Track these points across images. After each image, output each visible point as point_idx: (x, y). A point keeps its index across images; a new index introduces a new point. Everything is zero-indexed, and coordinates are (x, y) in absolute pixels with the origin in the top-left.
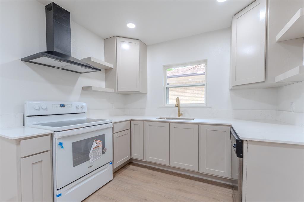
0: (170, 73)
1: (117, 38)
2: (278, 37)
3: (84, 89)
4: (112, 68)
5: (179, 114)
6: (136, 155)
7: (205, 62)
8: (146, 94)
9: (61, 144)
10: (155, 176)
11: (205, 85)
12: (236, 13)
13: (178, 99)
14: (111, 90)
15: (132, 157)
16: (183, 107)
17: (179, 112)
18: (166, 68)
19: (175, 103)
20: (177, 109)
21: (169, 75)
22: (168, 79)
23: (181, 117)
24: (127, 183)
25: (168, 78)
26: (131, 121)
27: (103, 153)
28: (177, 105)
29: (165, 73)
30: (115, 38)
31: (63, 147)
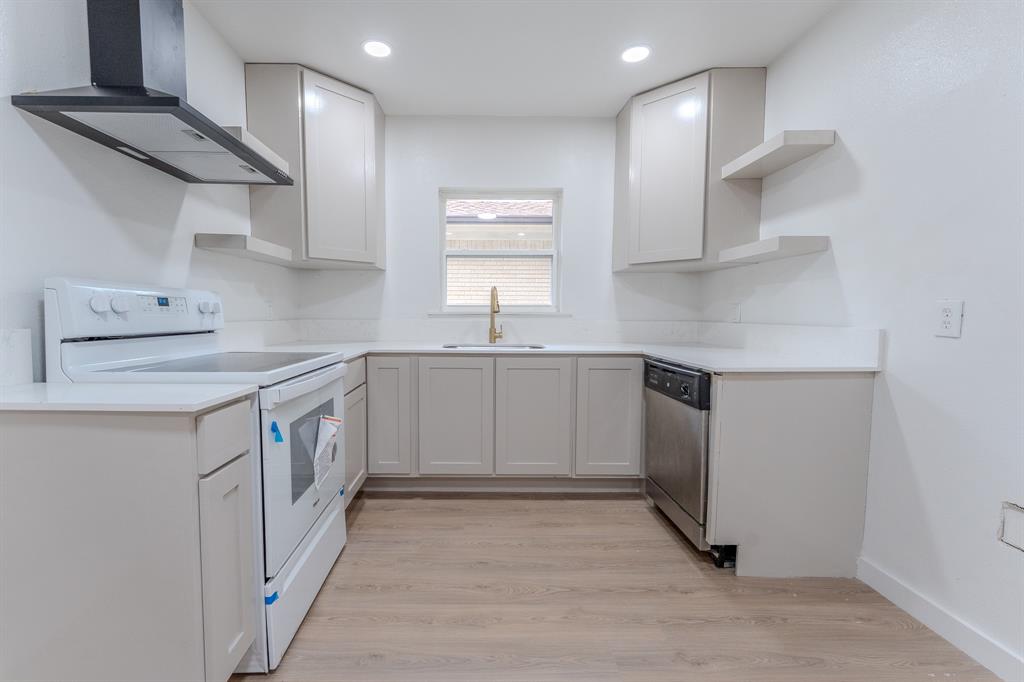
0: (454, 207)
1: (307, 74)
2: (729, 169)
3: (199, 240)
5: (494, 336)
6: (386, 464)
7: (557, 195)
8: (384, 271)
9: (274, 428)
10: (460, 510)
11: (555, 256)
12: (642, 91)
13: (495, 294)
17: (492, 330)
21: (453, 214)
22: (448, 226)
23: (500, 342)
24: (396, 542)
25: (449, 222)
26: (365, 356)
30: (297, 70)
31: (279, 439)
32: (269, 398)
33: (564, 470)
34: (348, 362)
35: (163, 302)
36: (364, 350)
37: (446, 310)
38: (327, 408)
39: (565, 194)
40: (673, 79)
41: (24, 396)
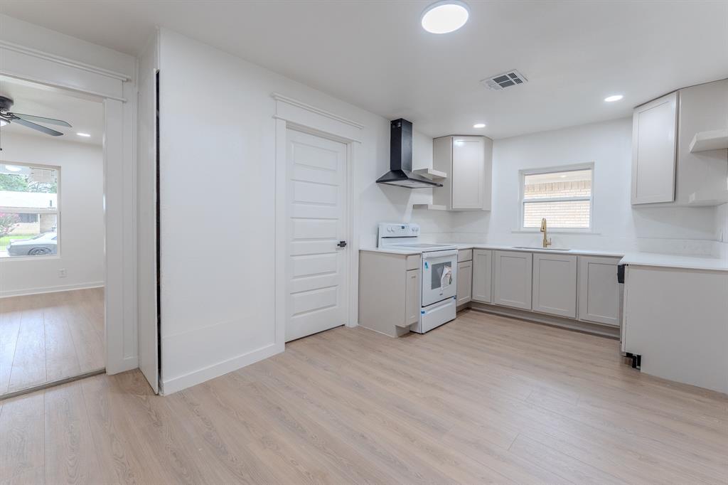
0: (528, 180)
1: (454, 138)
4: (444, 178)
5: (546, 244)
6: (480, 296)
8: (490, 211)
9: (426, 264)
11: (591, 198)
13: (544, 222)
14: (443, 208)
15: (474, 298)
16: (552, 233)
17: (545, 240)
18: (523, 173)
19: (539, 225)
20: (542, 235)
23: (548, 247)
26: (473, 249)
27: (450, 283)
28: (544, 229)
29: (522, 182)
30: (451, 137)
31: (427, 267)
32: (425, 255)
33: (572, 315)
34: (459, 250)
35: (403, 228)
36: (472, 246)
37: (522, 230)
38: (449, 264)
39: (595, 164)
40: (658, 96)
41: (374, 249)
